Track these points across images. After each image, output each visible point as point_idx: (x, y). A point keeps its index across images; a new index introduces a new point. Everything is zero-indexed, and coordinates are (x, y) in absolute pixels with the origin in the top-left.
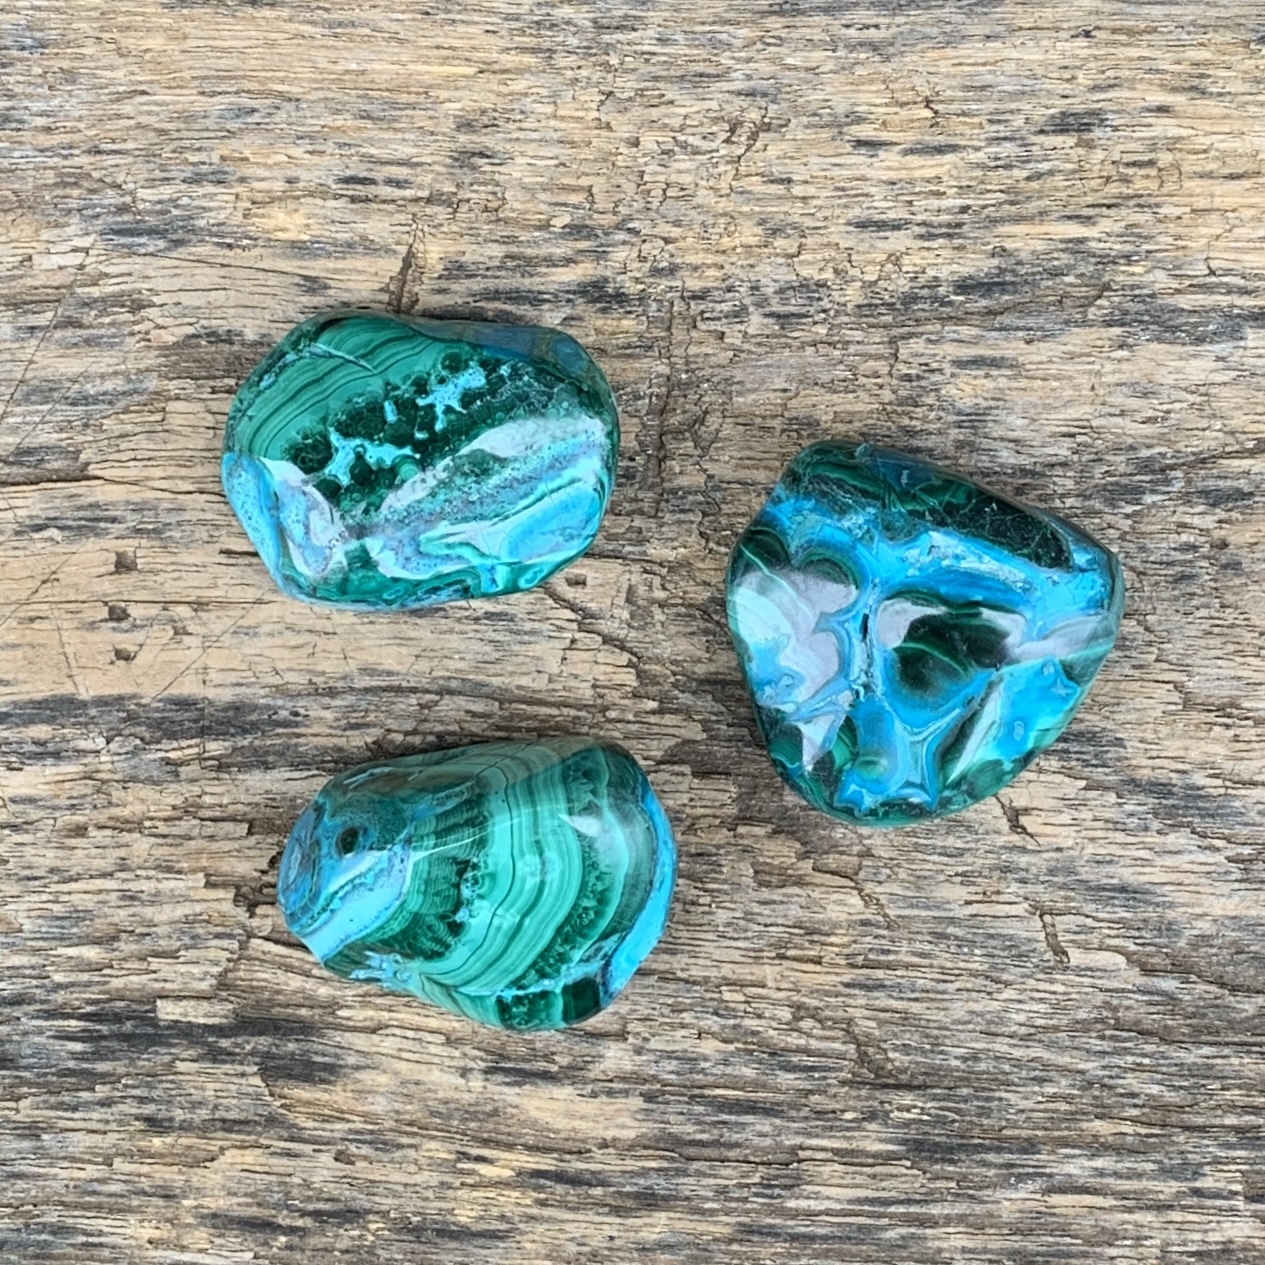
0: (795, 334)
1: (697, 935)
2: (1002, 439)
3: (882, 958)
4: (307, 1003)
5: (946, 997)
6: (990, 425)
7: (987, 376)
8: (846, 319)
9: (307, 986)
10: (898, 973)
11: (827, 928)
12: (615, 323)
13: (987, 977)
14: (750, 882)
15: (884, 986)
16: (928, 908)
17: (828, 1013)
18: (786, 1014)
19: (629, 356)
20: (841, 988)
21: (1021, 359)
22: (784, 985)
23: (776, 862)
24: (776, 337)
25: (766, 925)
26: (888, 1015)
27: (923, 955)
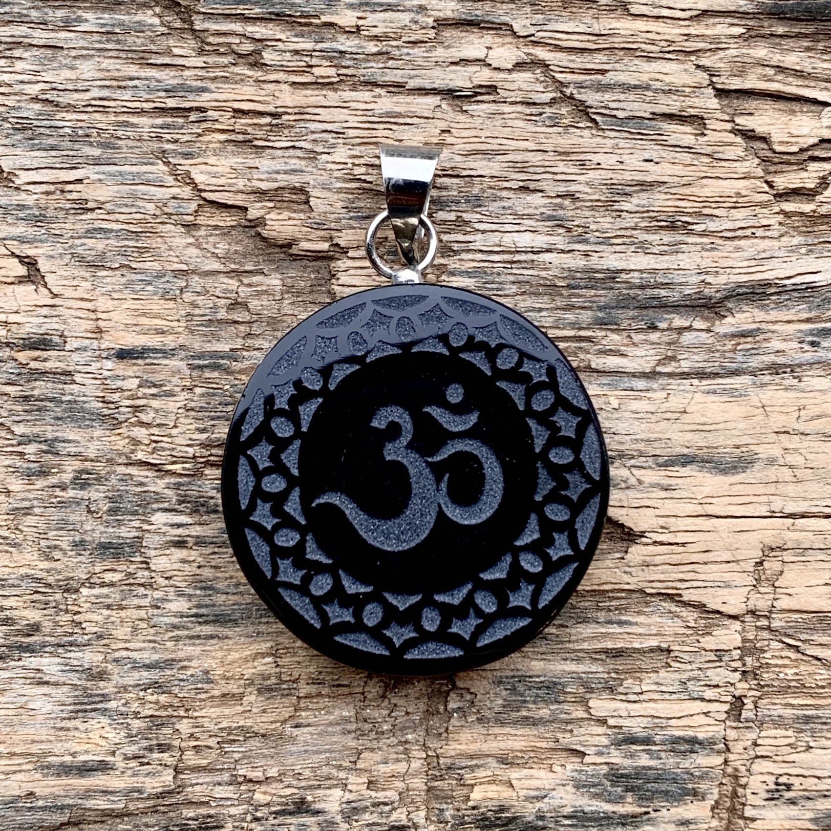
0: (288, 791)
1: (366, 133)
2: (56, 684)
3: (169, 120)
4: (777, 40)
5: (100, 83)
6: (71, 700)
7: (74, 755)
8: (233, 811)
9: (778, 57)
11: (230, 148)
12: (490, 795)
13: (57, 105)
14: (314, 192)
15: (166, 91)
17: (225, 60)
18: (268, 56)
19: (472, 757)
20: (212, 86)
21: (38, 776)
22: (271, 86)
23: (286, 214)
24: (310, 787)
25: (294, 147)
26: (159, 62)
27: (126, 124)
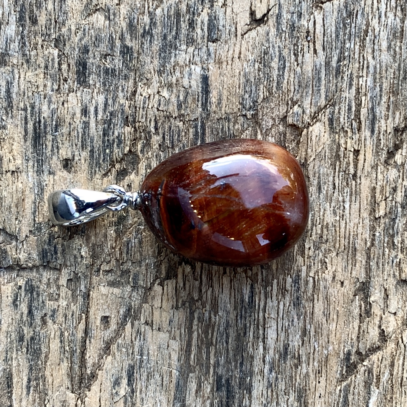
3: (354, 109)
5: (378, 66)
10: (363, 98)
13: (364, 39)
16: (319, 79)
17: (391, 145)
18: (393, 173)
20: (375, 137)
22: (374, 175)
27: (351, 82)
